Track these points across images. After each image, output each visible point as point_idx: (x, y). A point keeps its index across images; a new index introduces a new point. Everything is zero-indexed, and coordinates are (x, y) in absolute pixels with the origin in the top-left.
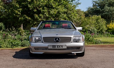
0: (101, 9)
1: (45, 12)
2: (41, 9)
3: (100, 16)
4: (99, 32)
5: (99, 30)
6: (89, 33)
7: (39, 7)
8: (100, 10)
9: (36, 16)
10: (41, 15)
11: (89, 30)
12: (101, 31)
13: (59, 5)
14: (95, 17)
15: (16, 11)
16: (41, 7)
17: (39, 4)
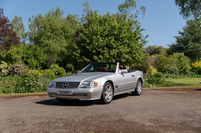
0: (185, 45)
1: (105, 53)
2: (101, 49)
3: (183, 54)
4: (182, 72)
5: (182, 70)
6: (169, 73)
7: (99, 48)
8: (183, 47)
9: (95, 57)
10: (100, 56)
11: (169, 70)
12: (185, 70)
13: (121, 45)
14: (176, 55)
15: (75, 53)
16: (100, 48)
17: (99, 44)
